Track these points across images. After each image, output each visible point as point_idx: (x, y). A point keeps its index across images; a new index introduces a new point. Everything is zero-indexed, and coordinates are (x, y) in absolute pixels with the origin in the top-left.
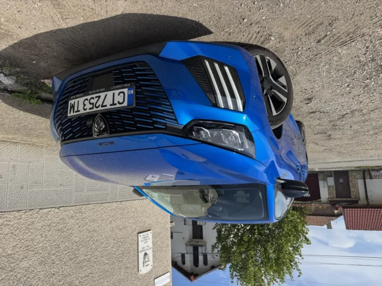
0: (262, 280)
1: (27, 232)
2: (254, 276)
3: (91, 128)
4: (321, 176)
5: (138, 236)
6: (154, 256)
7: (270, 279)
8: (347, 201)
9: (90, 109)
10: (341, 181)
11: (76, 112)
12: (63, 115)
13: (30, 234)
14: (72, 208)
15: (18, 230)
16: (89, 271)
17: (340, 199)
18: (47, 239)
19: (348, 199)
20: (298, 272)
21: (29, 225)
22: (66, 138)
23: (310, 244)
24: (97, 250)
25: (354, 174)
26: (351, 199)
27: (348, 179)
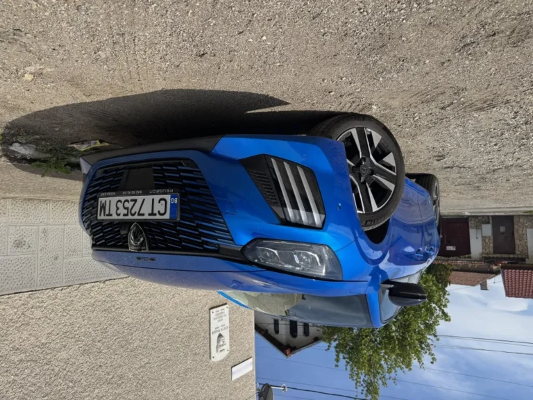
0: (381, 365)
1: (65, 314)
2: (369, 360)
3: (126, 238)
4: (473, 222)
5: (209, 313)
6: (231, 338)
7: (391, 365)
8: (509, 258)
9: (124, 215)
10: (502, 229)
11: (107, 215)
12: (92, 215)
13: (68, 317)
14: (121, 280)
15: (53, 313)
16: (146, 360)
17: (499, 256)
18: (91, 322)
19: (511, 256)
20: (430, 357)
21: (68, 305)
22: (98, 244)
23: (450, 320)
24: (155, 333)
25: (521, 220)
26: (516, 256)
27: (514, 228)
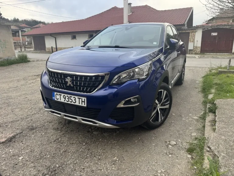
17: (187, 31)
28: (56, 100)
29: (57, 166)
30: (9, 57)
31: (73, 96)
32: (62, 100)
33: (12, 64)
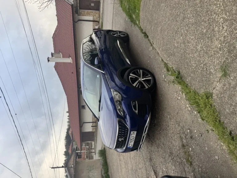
8: (77, 7)
10: (92, 5)
25: (97, 15)
26: (78, 10)
28: (132, 146)
29: (169, 151)
30: (101, 164)
31: (130, 138)
32: (133, 143)
33: (107, 163)
